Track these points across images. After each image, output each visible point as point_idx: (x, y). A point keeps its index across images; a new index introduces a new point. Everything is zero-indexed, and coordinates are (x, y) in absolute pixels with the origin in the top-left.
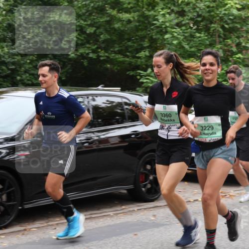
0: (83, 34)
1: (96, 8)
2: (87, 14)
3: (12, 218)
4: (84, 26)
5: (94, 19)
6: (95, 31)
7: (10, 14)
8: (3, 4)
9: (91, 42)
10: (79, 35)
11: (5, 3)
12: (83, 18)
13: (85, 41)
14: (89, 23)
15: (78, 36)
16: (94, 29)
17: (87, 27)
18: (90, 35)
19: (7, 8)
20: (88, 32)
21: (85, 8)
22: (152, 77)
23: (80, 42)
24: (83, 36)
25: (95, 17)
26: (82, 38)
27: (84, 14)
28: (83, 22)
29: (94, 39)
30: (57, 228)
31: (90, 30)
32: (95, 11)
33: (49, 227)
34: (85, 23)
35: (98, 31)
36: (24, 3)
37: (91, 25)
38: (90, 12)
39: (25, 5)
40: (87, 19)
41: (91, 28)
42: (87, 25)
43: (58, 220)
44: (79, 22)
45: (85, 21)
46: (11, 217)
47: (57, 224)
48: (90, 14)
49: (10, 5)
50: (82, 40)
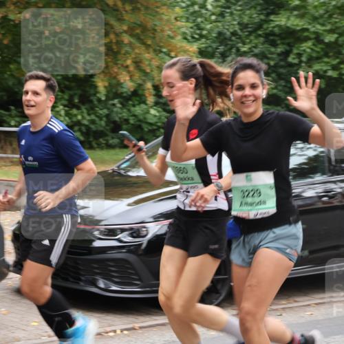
0: (320, 44)
1: (339, 8)
2: (326, 16)
3: (221, 298)
4: (321, 32)
5: (336, 22)
6: (337, 40)
7: (220, 19)
8: (212, 5)
9: (331, 54)
10: (314, 45)
11: (215, 4)
12: (321, 21)
13: (322, 53)
14: (328, 27)
15: (312, 47)
16: (336, 36)
17: (325, 33)
18: (329, 45)
19: (218, 10)
20: (326, 41)
21: (324, 8)
23: (314, 55)
24: (320, 46)
25: (337, 20)
26: (318, 50)
27: (321, 16)
28: (319, 27)
29: (335, 50)
30: (284, 314)
31: (330, 38)
32: (338, 11)
33: (272, 312)
34: (324, 28)
35: (340, 39)
36: (240, 3)
37: (331, 31)
38: (328, 14)
39: (240, 6)
40: (325, 23)
41: (331, 35)
42: (325, 31)
43: (284, 302)
44: (314, 27)
45: (323, 25)
47: (283, 309)
48: (331, 16)
49: (222, 7)
50: (318, 52)
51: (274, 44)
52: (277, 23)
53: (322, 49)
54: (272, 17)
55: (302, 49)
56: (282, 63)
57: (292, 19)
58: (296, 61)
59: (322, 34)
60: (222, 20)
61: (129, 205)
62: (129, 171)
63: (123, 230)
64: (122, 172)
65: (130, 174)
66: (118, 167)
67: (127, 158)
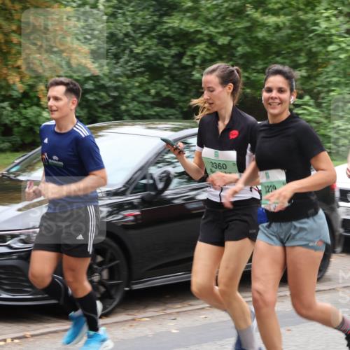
0: (213, 46)
1: (231, 10)
2: (219, 18)
3: (115, 303)
4: (214, 34)
5: (229, 25)
6: (230, 43)
7: (112, 19)
8: (104, 5)
9: (224, 57)
10: (207, 47)
11: (107, 4)
12: (214, 23)
13: (216, 56)
14: (221, 30)
15: (206, 49)
16: (229, 38)
17: (218, 35)
18: (222, 47)
19: (110, 10)
20: (220, 43)
21: (216, 10)
22: (310, 106)
23: (208, 57)
24: (213, 48)
25: (230, 23)
26: (212, 52)
27: (214, 18)
28: (212, 29)
29: (228, 53)
30: (178, 318)
31: (223, 41)
32: (230, 13)
33: (166, 317)
34: (217, 30)
35: (234, 42)
36: (132, 4)
37: (225, 34)
38: (222, 16)
39: (132, 7)
40: (218, 25)
41: (224, 37)
42: (218, 33)
43: (179, 306)
44: (207, 29)
45: (216, 27)
46: (114, 301)
47: (178, 312)
48: (223, 19)
49: (113, 7)
50: (211, 54)
51: (167, 46)
52: (171, 25)
53: (216, 51)
54: (165, 19)
55: (195, 51)
56: (176, 65)
57: (185, 20)
58: (190, 63)
59: (215, 36)
60: (114, 21)
61: (19, 210)
62: (19, 175)
63: (13, 236)
64: (12, 176)
65: (20, 178)
66: (8, 171)
67: (17, 161)
